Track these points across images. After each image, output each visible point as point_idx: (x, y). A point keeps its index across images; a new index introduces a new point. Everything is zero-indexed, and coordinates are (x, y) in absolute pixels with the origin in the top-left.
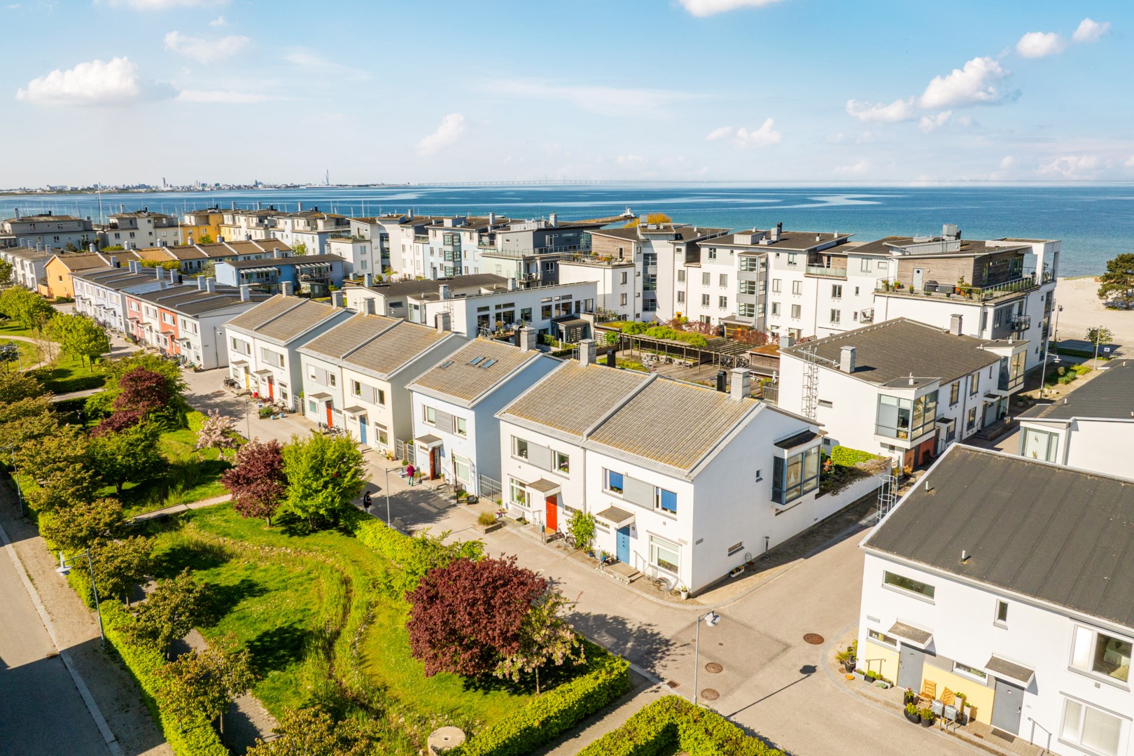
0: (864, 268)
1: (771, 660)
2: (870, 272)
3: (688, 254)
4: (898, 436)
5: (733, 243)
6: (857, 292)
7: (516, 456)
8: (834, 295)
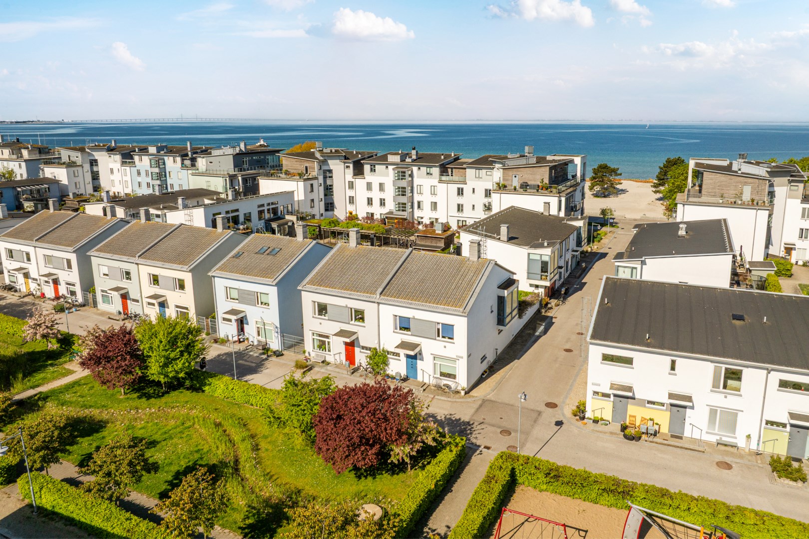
0: (477, 176)
1: (535, 421)
2: (481, 178)
3: (354, 169)
4: (541, 279)
5: (387, 161)
6: (474, 192)
7: (317, 316)
8: (459, 194)
